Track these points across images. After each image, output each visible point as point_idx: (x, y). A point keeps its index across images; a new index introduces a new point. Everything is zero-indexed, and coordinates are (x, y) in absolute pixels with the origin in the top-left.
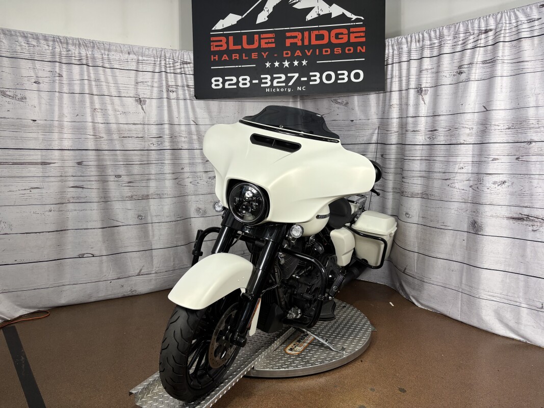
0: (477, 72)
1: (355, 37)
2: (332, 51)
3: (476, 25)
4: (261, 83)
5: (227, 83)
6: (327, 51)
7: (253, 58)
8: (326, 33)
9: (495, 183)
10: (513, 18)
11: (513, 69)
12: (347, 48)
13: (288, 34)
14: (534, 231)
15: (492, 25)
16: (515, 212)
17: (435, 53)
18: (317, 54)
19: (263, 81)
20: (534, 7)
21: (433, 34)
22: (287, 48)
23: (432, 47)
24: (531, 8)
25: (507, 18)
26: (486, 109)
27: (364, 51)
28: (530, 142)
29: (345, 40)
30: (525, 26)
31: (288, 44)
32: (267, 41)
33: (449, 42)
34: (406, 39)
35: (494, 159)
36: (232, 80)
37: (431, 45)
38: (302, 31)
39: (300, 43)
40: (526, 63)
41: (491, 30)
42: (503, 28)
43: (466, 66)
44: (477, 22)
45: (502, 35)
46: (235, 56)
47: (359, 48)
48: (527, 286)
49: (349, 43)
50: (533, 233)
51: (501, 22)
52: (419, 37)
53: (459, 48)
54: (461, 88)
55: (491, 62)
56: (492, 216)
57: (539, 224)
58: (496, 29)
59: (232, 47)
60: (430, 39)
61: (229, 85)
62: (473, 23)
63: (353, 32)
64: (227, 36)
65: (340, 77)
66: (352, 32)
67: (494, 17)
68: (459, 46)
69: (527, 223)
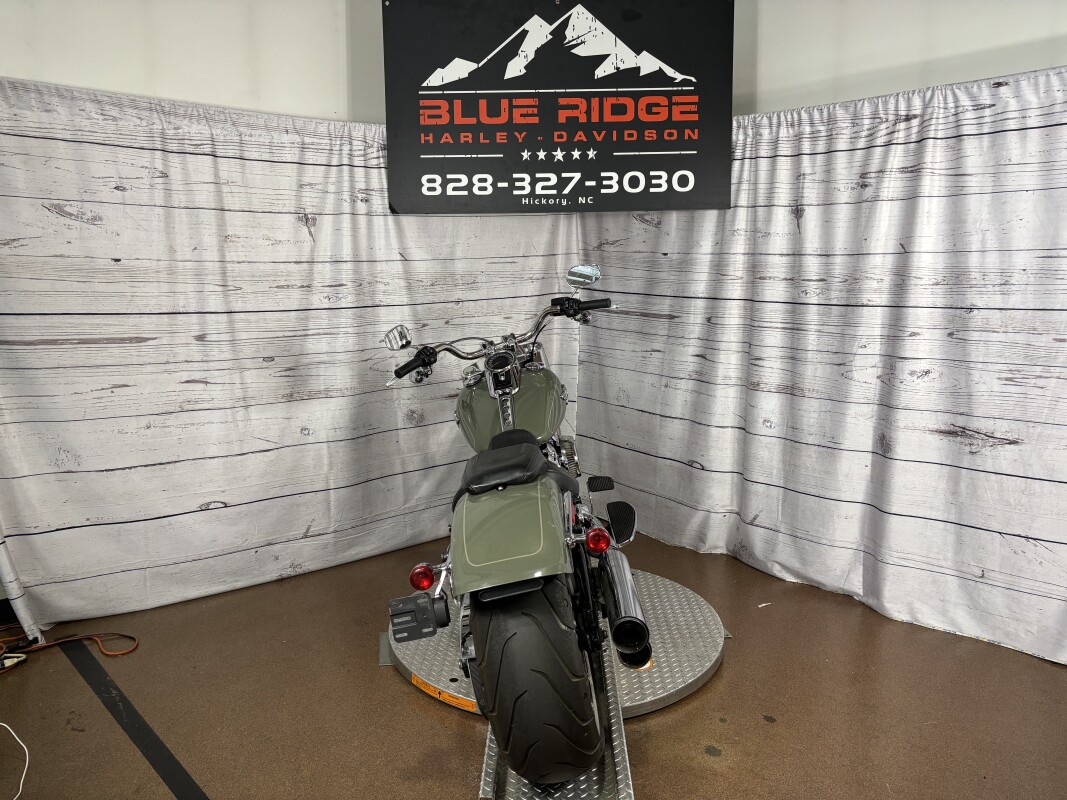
0: (892, 186)
1: (682, 113)
2: (641, 135)
3: (892, 107)
4: (512, 187)
5: (451, 186)
6: (631, 136)
7: (498, 141)
8: (629, 102)
9: (912, 373)
10: (950, 99)
11: (948, 184)
12: (667, 131)
13: (562, 101)
14: (972, 453)
15: (917, 109)
16: (941, 421)
17: (821, 147)
18: (615, 139)
19: (517, 184)
20: (984, 86)
21: (816, 115)
22: (561, 127)
23: (814, 137)
24: (979, 87)
25: (941, 98)
26: (904, 250)
27: (695, 137)
28: (971, 309)
29: (663, 117)
30: (970, 115)
31: (562, 119)
32: (524, 111)
33: (844, 131)
34: (770, 119)
35: (914, 334)
36: (459, 180)
37: (813, 133)
38: (588, 97)
39: (583, 119)
40: (968, 178)
41: (915, 117)
42: (935, 116)
43: (873, 175)
44: (892, 101)
45: (933, 127)
46: (466, 137)
47: (687, 132)
48: (959, 542)
49: (669, 123)
50: (970, 456)
51: (931, 105)
52: (793, 118)
53: (862, 143)
54: (864, 210)
55: (914, 171)
56: (907, 427)
57: (980, 442)
58: (922, 116)
59: (459, 120)
60: (812, 124)
61: (455, 189)
62: (886, 103)
63: (678, 104)
64: (450, 99)
65: (654, 182)
66: (675, 104)
67: (921, 95)
68: (863, 140)
69: (962, 440)
